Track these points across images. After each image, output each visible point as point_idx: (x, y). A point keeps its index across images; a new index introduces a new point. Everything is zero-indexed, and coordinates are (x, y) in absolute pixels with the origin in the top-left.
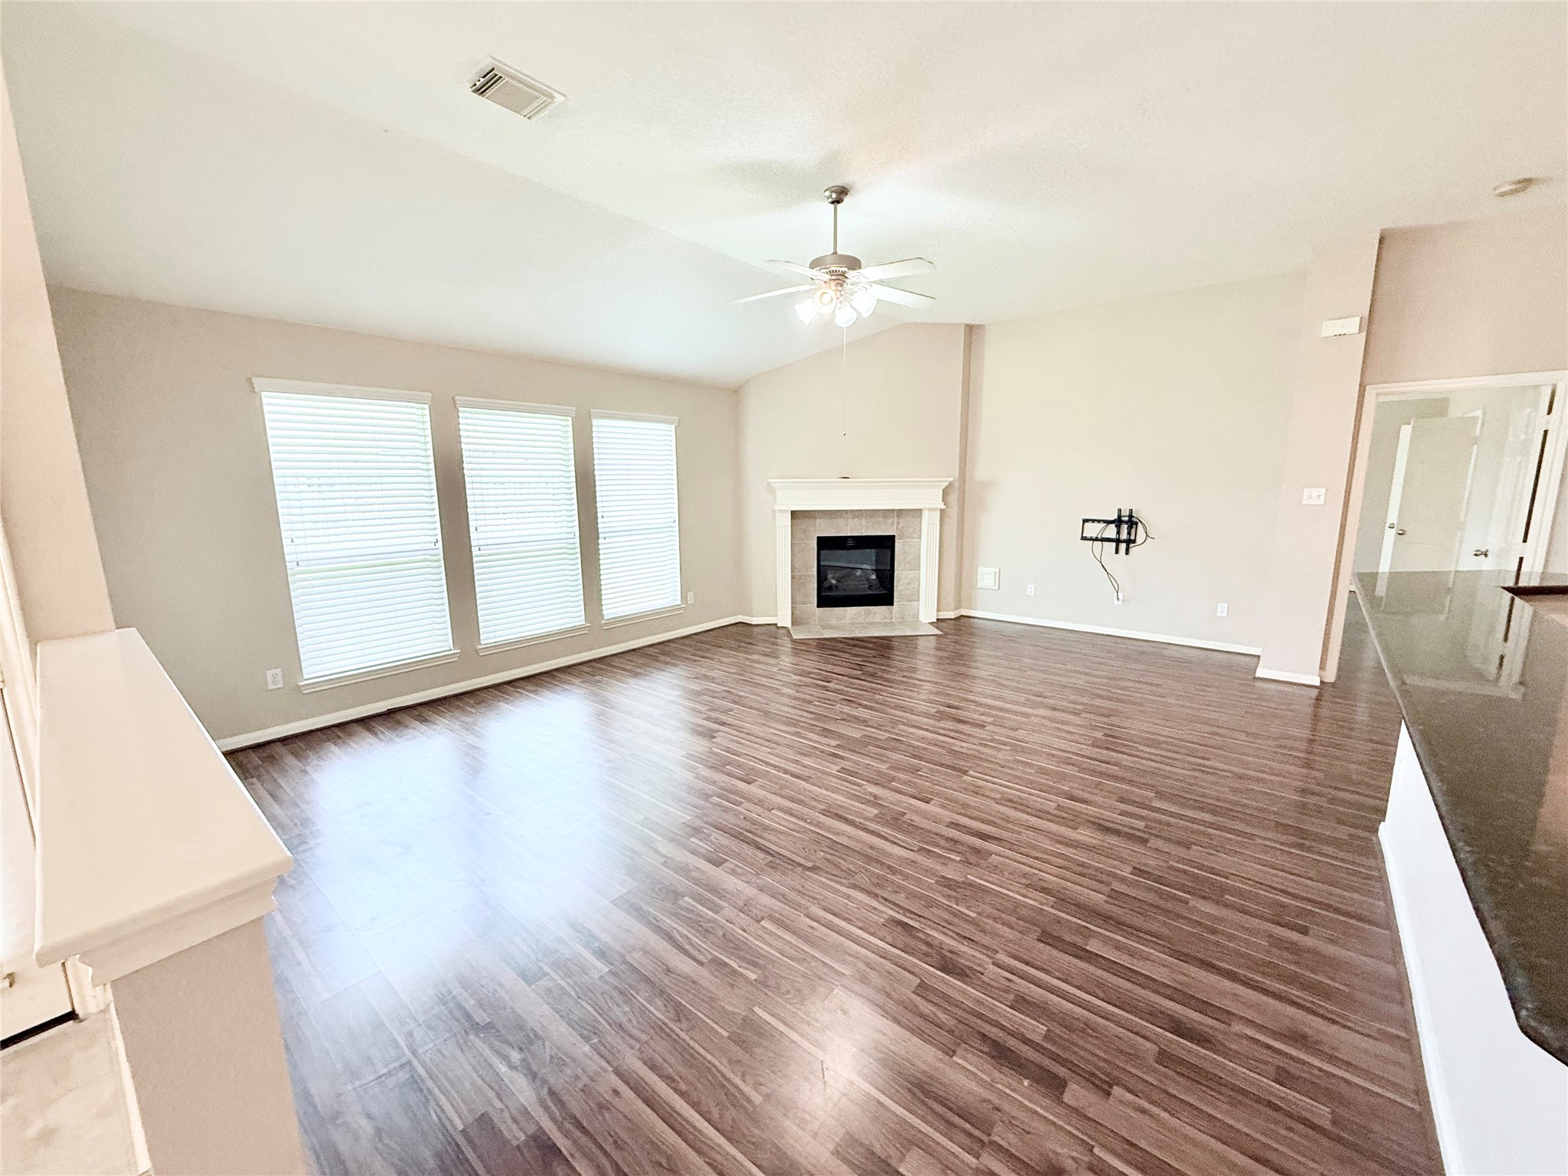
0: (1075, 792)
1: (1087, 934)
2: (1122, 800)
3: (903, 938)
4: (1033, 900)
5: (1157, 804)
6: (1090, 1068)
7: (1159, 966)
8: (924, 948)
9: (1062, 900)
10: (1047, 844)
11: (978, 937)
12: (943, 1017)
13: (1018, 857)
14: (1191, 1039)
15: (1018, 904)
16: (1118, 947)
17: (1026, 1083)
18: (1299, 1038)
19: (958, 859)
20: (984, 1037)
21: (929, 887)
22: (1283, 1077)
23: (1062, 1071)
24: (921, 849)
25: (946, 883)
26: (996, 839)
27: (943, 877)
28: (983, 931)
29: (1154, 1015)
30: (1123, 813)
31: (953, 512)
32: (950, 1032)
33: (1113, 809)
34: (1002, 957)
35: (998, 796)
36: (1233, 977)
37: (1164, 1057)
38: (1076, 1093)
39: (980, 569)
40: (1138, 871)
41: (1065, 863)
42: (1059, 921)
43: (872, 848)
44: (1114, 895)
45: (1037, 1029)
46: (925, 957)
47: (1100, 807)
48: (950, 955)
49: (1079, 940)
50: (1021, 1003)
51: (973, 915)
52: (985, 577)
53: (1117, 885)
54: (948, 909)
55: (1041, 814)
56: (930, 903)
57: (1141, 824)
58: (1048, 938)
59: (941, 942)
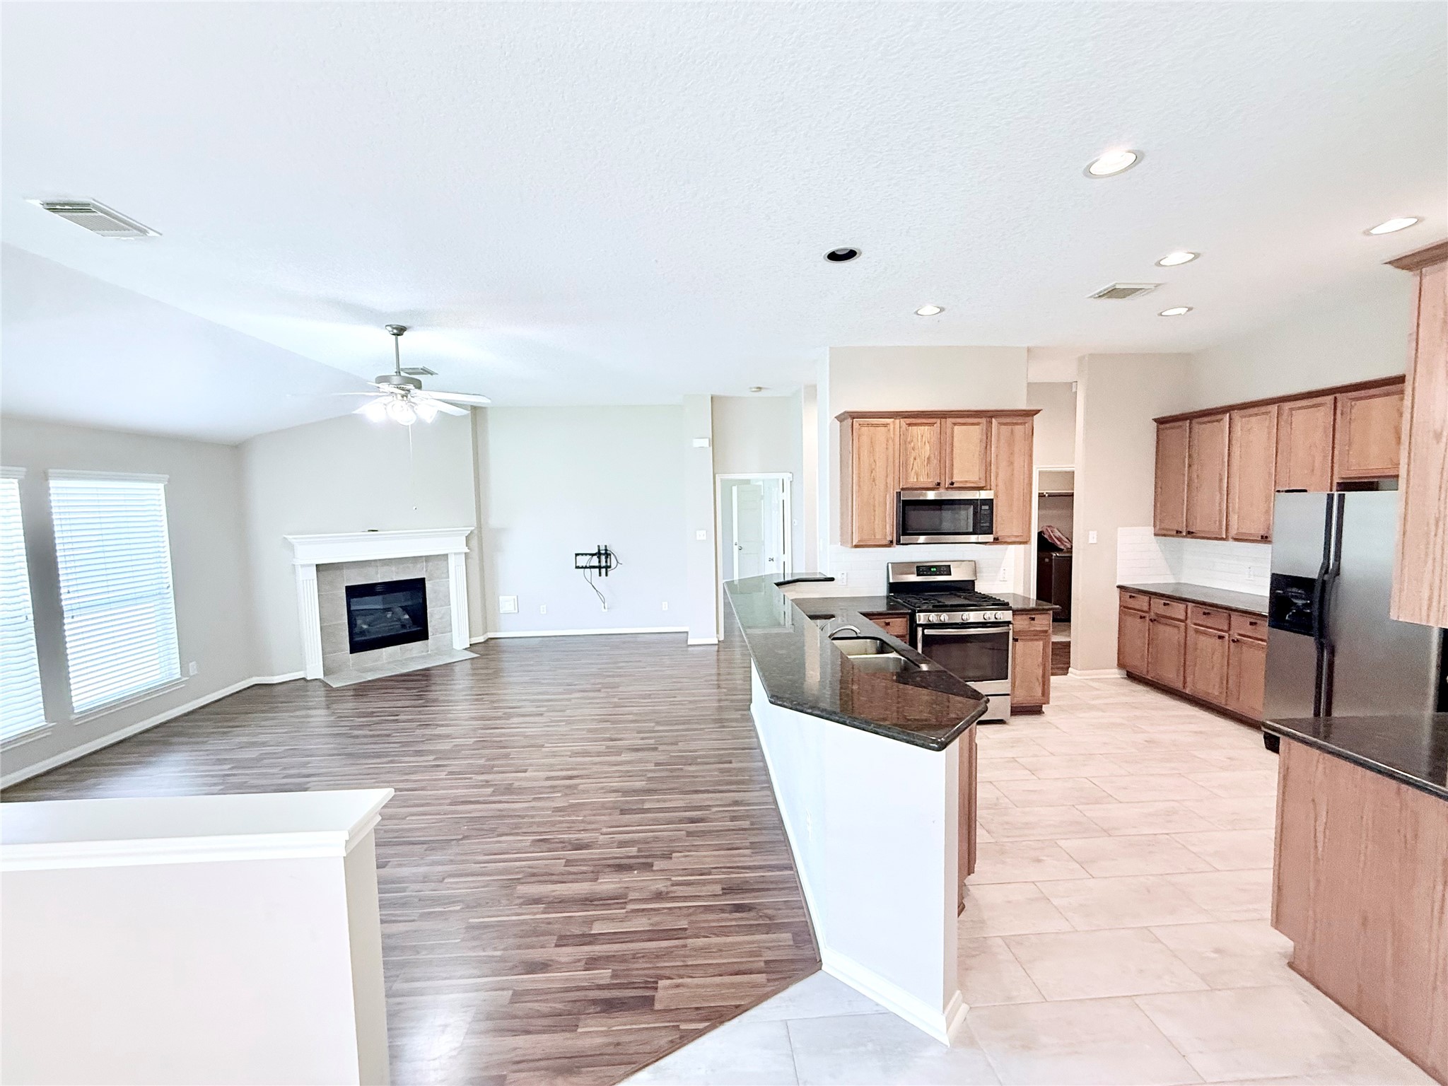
0: (613, 737)
1: (643, 801)
2: (639, 732)
3: (545, 846)
4: (611, 798)
5: (657, 728)
6: (661, 853)
7: (678, 801)
8: (560, 845)
9: (626, 792)
10: (606, 768)
11: (589, 827)
12: (584, 868)
13: (594, 780)
14: (699, 822)
15: (604, 803)
16: (658, 801)
17: (636, 872)
18: (736, 803)
19: (559, 795)
20: (609, 866)
21: (549, 816)
22: (733, 819)
23: (649, 860)
24: (534, 799)
25: (557, 810)
26: (578, 776)
27: (554, 808)
28: (589, 823)
29: (681, 821)
30: (642, 739)
31: (475, 555)
32: (593, 872)
33: (634, 738)
34: (604, 830)
35: (569, 753)
36: (708, 792)
37: (689, 834)
38: (658, 865)
39: (501, 598)
40: (657, 764)
41: (620, 774)
42: (627, 802)
43: (500, 810)
44: (650, 779)
45: (633, 851)
46: (563, 849)
47: (630, 739)
48: (576, 842)
49: (640, 806)
50: (622, 844)
51: (581, 818)
52: (506, 604)
53: (650, 775)
54: (567, 822)
55: (599, 754)
56: (553, 824)
57: (652, 741)
58: (623, 812)
59: (570, 838)
